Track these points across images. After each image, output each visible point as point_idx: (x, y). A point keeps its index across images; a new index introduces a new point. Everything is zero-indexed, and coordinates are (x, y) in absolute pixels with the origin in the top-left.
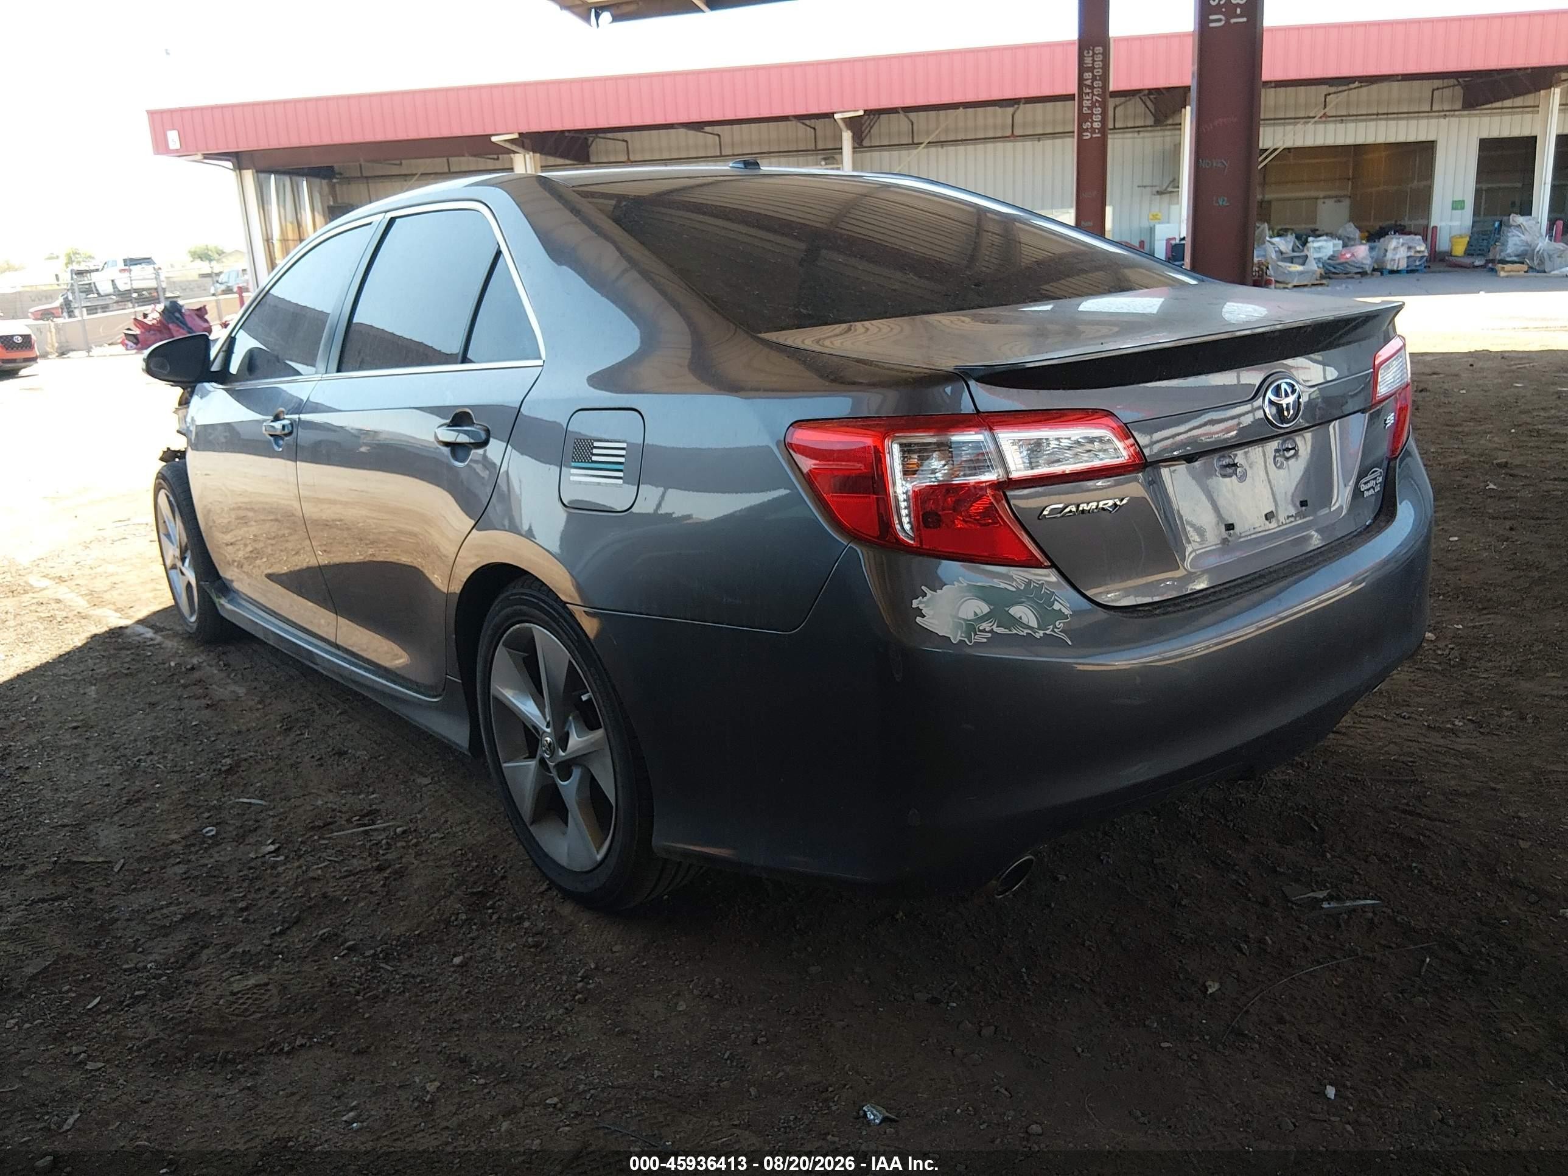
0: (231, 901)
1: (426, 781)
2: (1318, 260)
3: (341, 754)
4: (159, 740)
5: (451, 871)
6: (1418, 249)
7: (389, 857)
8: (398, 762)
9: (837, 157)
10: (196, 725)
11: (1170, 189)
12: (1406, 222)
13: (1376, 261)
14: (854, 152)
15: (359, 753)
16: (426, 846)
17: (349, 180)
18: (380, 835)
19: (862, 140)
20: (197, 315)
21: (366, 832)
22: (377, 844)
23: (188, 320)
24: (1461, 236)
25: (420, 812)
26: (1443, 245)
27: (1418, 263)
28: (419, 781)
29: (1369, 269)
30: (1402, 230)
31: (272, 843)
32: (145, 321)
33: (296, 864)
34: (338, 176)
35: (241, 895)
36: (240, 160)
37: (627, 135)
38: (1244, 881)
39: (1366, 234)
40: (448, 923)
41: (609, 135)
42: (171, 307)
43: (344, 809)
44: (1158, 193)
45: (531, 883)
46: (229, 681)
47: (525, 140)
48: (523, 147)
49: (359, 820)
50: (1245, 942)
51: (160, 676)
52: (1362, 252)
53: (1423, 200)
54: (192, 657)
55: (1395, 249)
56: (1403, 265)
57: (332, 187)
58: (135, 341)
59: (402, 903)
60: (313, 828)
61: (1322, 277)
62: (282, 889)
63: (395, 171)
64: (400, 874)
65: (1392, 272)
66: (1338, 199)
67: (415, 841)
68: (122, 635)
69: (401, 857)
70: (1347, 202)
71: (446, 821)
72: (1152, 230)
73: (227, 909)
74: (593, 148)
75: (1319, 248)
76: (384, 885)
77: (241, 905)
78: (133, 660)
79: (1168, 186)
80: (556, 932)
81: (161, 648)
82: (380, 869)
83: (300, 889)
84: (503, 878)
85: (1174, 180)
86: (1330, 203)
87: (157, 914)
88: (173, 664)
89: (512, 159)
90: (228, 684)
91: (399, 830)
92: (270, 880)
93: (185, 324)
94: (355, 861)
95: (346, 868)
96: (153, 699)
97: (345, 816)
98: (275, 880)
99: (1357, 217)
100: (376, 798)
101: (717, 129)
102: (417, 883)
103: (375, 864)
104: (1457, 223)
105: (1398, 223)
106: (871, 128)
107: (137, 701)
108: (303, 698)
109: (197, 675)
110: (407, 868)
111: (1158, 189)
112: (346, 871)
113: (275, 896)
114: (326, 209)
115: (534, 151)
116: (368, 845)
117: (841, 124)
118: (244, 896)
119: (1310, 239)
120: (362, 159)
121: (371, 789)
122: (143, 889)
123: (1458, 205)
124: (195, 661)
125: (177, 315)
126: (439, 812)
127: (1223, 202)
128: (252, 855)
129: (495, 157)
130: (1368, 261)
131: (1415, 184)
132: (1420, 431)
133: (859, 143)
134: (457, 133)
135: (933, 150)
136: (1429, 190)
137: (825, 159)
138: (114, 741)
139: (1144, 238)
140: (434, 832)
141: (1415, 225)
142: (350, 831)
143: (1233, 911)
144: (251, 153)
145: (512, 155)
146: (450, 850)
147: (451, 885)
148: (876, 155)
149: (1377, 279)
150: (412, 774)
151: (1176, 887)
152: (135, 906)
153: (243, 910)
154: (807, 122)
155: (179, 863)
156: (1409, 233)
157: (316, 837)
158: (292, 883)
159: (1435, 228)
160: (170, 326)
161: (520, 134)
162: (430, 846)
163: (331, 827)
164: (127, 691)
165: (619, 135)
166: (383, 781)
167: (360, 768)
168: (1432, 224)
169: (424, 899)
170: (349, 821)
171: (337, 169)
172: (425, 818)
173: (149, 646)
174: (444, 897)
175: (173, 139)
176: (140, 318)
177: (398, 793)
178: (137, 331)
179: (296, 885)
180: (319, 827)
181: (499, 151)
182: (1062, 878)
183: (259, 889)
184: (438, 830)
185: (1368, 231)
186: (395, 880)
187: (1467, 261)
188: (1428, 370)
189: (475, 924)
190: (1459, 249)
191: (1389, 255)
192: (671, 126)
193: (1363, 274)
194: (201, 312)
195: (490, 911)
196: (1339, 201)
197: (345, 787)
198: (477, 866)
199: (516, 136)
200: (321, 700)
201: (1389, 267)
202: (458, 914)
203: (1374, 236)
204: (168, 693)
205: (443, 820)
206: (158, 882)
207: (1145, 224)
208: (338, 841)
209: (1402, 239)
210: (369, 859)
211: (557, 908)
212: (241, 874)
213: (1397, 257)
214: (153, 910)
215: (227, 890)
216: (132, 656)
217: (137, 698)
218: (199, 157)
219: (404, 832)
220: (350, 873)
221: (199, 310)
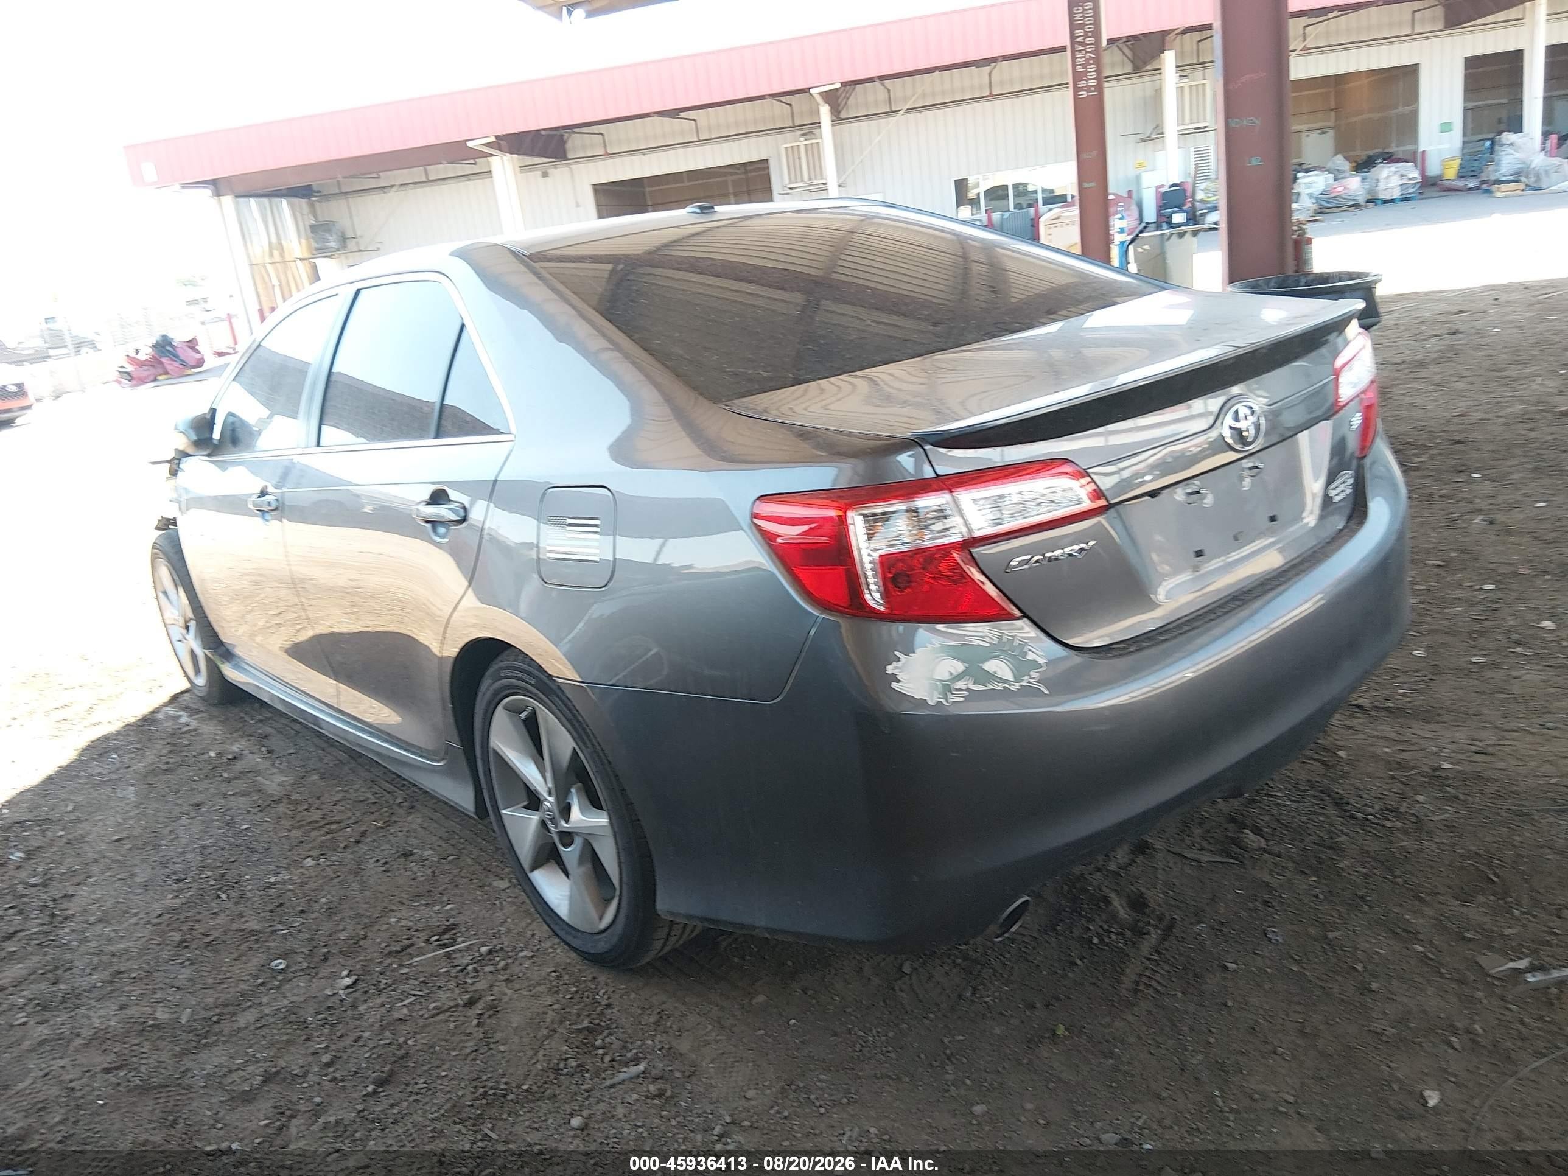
0: (313, 1054)
1: (504, 884)
2: (1310, 195)
3: (407, 855)
4: (209, 850)
5: (550, 1001)
6: (1411, 176)
7: (479, 986)
8: (470, 861)
9: (816, 131)
10: (246, 829)
11: (1154, 136)
12: (1393, 149)
13: (1369, 192)
14: (833, 125)
15: (426, 853)
16: (516, 969)
17: (327, 197)
18: (463, 957)
19: (839, 112)
20: (189, 347)
21: (448, 955)
22: (462, 970)
23: (180, 352)
24: (1452, 159)
25: (502, 924)
26: (1433, 170)
27: (1412, 190)
28: (495, 884)
29: (1362, 201)
30: (1390, 158)
31: (348, 976)
32: (137, 357)
33: (379, 1001)
34: (316, 194)
35: (323, 1046)
36: (218, 186)
37: (602, 128)
38: (1432, 953)
39: (1354, 164)
40: (557, 1071)
41: (585, 130)
42: (163, 341)
43: (420, 925)
44: (1143, 140)
45: (640, 1012)
46: (275, 770)
47: (501, 142)
48: (500, 150)
49: (437, 940)
50: (1455, 1034)
51: (200, 769)
52: (1354, 185)
53: (1410, 125)
54: (232, 744)
55: (1387, 178)
56: (1396, 194)
57: (312, 206)
58: (129, 378)
59: (502, 1048)
60: (390, 954)
61: (1317, 213)
62: (367, 1035)
63: (373, 184)
64: (494, 1009)
65: (1386, 202)
66: (1322, 131)
67: (502, 963)
68: (154, 721)
69: (492, 986)
70: (1331, 133)
71: (533, 935)
72: (1138, 178)
73: (310, 1064)
74: (569, 145)
75: (1311, 183)
76: (478, 1025)
77: (326, 1058)
78: (171, 752)
79: (1151, 134)
80: (678, 1074)
81: (198, 735)
82: (471, 1003)
83: (387, 1033)
84: (608, 1006)
85: (1157, 126)
86: (1314, 135)
87: (234, 1076)
88: (212, 754)
89: (489, 162)
90: (274, 774)
91: (484, 949)
92: (355, 1023)
93: (177, 356)
94: (441, 994)
95: (433, 1005)
96: (198, 799)
97: (423, 936)
98: (357, 1023)
99: (1342, 147)
100: (451, 909)
101: (692, 114)
102: (516, 1020)
103: (467, 997)
104: (1446, 146)
105: (1386, 150)
106: (848, 99)
107: (179, 802)
108: (356, 787)
109: (239, 766)
110: (500, 1000)
111: (1141, 136)
112: (435, 1008)
113: (360, 1044)
114: (308, 228)
115: (511, 153)
116: (454, 971)
117: (819, 99)
118: (327, 1047)
119: (1299, 175)
120: (339, 176)
121: (445, 899)
122: (215, 1044)
123: (1446, 127)
124: (235, 748)
125: (169, 348)
126: (523, 924)
127: (1255, 161)
128: (328, 992)
129: (472, 161)
130: (1362, 192)
131: (1401, 109)
132: (1465, 380)
133: (837, 117)
134: (433, 141)
135: (911, 116)
136: (1415, 114)
137: (803, 135)
138: (161, 854)
139: (1133, 188)
140: (522, 951)
141: (1404, 151)
142: (430, 955)
143: (1429, 993)
144: (228, 179)
145: (489, 159)
146: (543, 973)
147: (552, 1022)
148: (854, 126)
149: (1372, 211)
150: (486, 877)
151: (1359, 967)
152: (209, 1068)
153: (328, 1065)
154: (782, 99)
155: (250, 1007)
156: (1399, 161)
157: (395, 966)
158: (377, 1025)
159: (1424, 152)
160: (163, 360)
161: (497, 137)
162: (520, 968)
163: (409, 950)
164: (167, 790)
165: (594, 129)
166: (457, 886)
167: (429, 872)
168: (1421, 149)
169: (526, 1040)
170: (427, 941)
171: (315, 188)
172: (509, 931)
173: (185, 733)
174: (547, 1037)
175: (149, 171)
176: (133, 354)
177: (475, 901)
178: (130, 368)
179: (383, 1028)
180: (398, 952)
181: (476, 155)
182: (1232, 966)
183: (342, 1036)
184: (526, 948)
185: (1355, 162)
186: (490, 1017)
187: (1460, 183)
188: (1454, 309)
189: (588, 1071)
190: (1451, 173)
191: (1382, 185)
192: (647, 115)
193: (1357, 206)
194: (192, 344)
195: (601, 1051)
196: (1325, 133)
197: (419, 896)
198: (577, 992)
199: (493, 139)
200: (376, 789)
201: (1382, 197)
202: (566, 1059)
203: (1363, 166)
204: (212, 790)
205: (530, 933)
206: (231, 1035)
207: (1132, 173)
208: (420, 969)
209: (1394, 167)
210: (457, 991)
211: (674, 1044)
212: (319, 1017)
213: (1390, 185)
214: (230, 1072)
215: (308, 1040)
216: (169, 748)
217: (179, 798)
218: (177, 187)
219: (490, 952)
220: (439, 1011)
221: (190, 341)
